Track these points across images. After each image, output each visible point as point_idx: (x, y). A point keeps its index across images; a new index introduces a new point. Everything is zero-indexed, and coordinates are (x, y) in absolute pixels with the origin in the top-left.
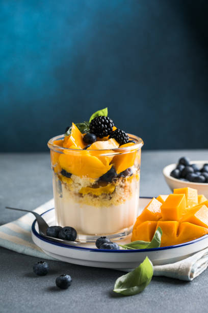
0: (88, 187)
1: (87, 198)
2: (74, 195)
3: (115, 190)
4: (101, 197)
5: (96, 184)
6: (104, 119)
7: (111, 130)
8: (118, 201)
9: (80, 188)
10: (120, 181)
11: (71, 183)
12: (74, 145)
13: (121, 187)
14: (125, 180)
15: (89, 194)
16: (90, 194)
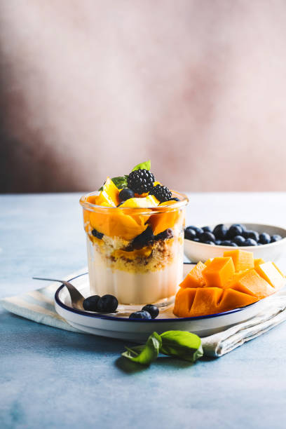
0: (121, 249)
1: (120, 262)
2: (106, 259)
3: (151, 254)
4: (136, 262)
5: (129, 247)
6: (144, 172)
7: (152, 185)
8: (155, 266)
9: (112, 250)
10: (158, 244)
11: (103, 244)
12: (107, 202)
13: (159, 250)
14: (164, 243)
15: (121, 257)
16: (123, 258)
